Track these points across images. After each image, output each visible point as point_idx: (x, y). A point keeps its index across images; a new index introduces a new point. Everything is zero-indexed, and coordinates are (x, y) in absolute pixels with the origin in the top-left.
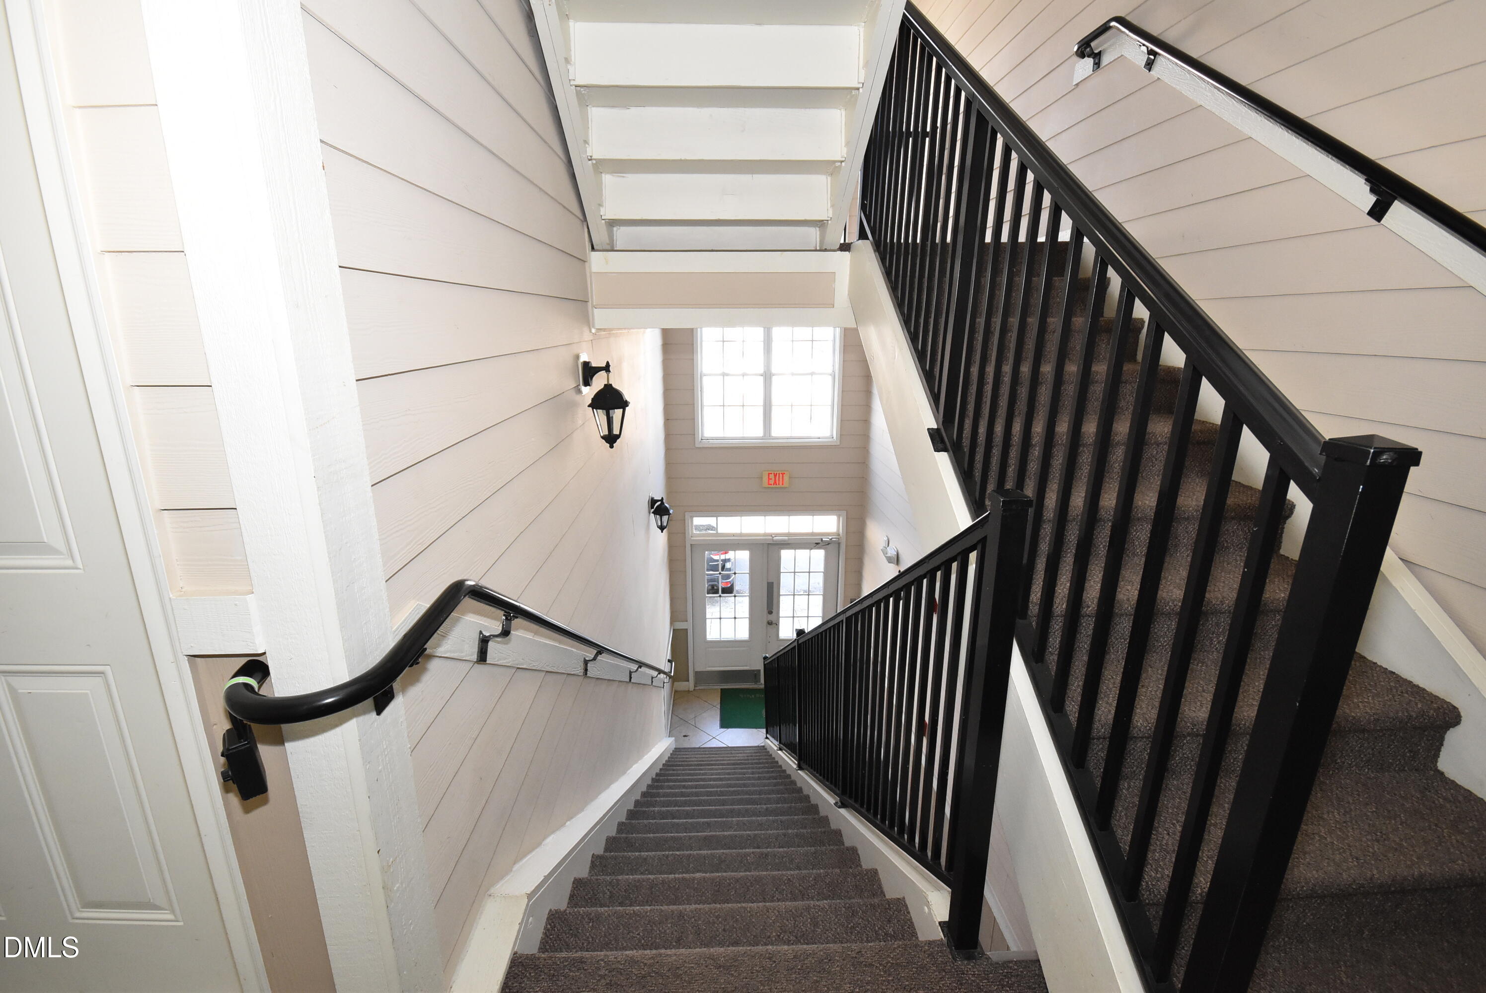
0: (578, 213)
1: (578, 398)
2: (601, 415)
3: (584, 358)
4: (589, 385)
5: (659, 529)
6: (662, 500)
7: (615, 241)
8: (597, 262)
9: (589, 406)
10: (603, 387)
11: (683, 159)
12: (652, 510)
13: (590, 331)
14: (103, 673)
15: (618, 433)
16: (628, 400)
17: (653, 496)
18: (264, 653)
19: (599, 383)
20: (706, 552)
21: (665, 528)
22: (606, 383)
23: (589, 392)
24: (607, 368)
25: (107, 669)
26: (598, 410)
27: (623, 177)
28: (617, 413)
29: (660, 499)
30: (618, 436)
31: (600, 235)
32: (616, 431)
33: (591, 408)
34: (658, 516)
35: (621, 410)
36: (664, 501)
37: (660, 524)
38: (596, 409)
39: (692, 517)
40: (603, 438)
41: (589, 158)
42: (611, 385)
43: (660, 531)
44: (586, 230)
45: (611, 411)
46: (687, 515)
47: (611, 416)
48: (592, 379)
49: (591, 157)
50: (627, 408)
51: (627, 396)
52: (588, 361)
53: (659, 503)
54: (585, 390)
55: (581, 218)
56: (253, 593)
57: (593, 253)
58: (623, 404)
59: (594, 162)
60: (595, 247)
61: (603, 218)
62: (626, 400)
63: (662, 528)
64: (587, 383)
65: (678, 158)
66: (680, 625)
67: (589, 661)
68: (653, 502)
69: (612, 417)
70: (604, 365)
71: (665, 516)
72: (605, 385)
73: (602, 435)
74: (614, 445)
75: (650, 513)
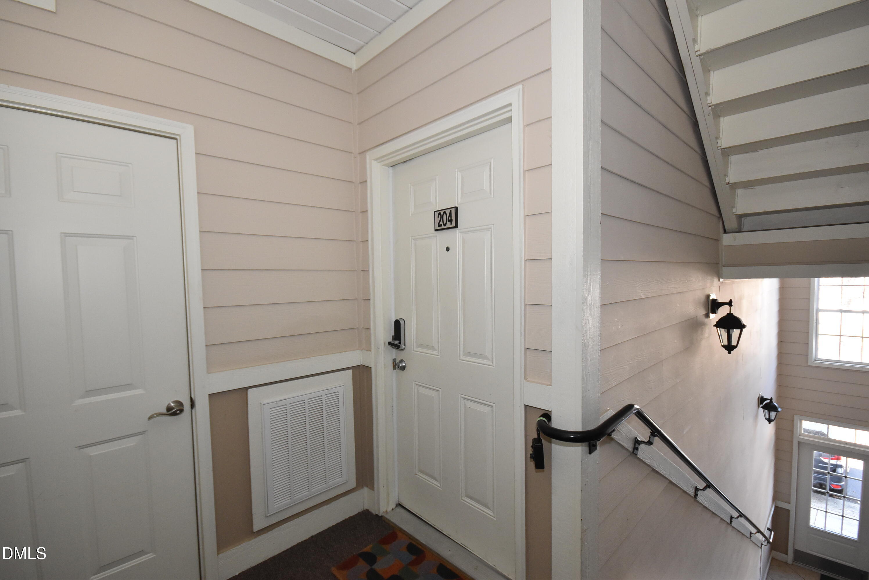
0: (717, 214)
1: (706, 320)
2: (723, 332)
3: (713, 296)
4: (716, 313)
5: (766, 421)
6: (771, 399)
7: (742, 226)
8: (727, 240)
9: (714, 326)
10: (725, 314)
11: (801, 172)
12: (761, 405)
13: (719, 281)
14: (492, 406)
15: (735, 345)
16: (745, 324)
17: (763, 395)
18: (551, 411)
19: (723, 312)
20: (815, 452)
21: (773, 421)
22: (729, 312)
23: (714, 318)
24: (730, 303)
25: (493, 405)
26: (721, 329)
27: (752, 188)
28: (736, 333)
29: (770, 398)
30: (735, 347)
31: (731, 223)
32: (734, 343)
33: (715, 327)
34: (766, 411)
35: (739, 330)
36: (773, 400)
37: (767, 417)
38: (720, 328)
39: (801, 420)
40: (724, 346)
41: (727, 183)
42: (732, 314)
43: (768, 422)
44: (721, 222)
45: (731, 330)
46: (796, 417)
47: (730, 333)
48: (717, 309)
49: (728, 182)
50: (744, 330)
51: (744, 321)
52: (715, 298)
53: (768, 401)
54: (712, 316)
55: (718, 216)
56: (551, 385)
57: (725, 235)
58: (741, 326)
59: (731, 184)
60: (727, 231)
61: (734, 214)
62: (744, 324)
63: (770, 421)
64: (714, 312)
65: (798, 172)
66: (783, 505)
67: (699, 489)
68: (762, 400)
69: (732, 334)
70: (728, 301)
71: (773, 412)
72: (728, 314)
73: (722, 344)
74: (732, 352)
75: (759, 407)
